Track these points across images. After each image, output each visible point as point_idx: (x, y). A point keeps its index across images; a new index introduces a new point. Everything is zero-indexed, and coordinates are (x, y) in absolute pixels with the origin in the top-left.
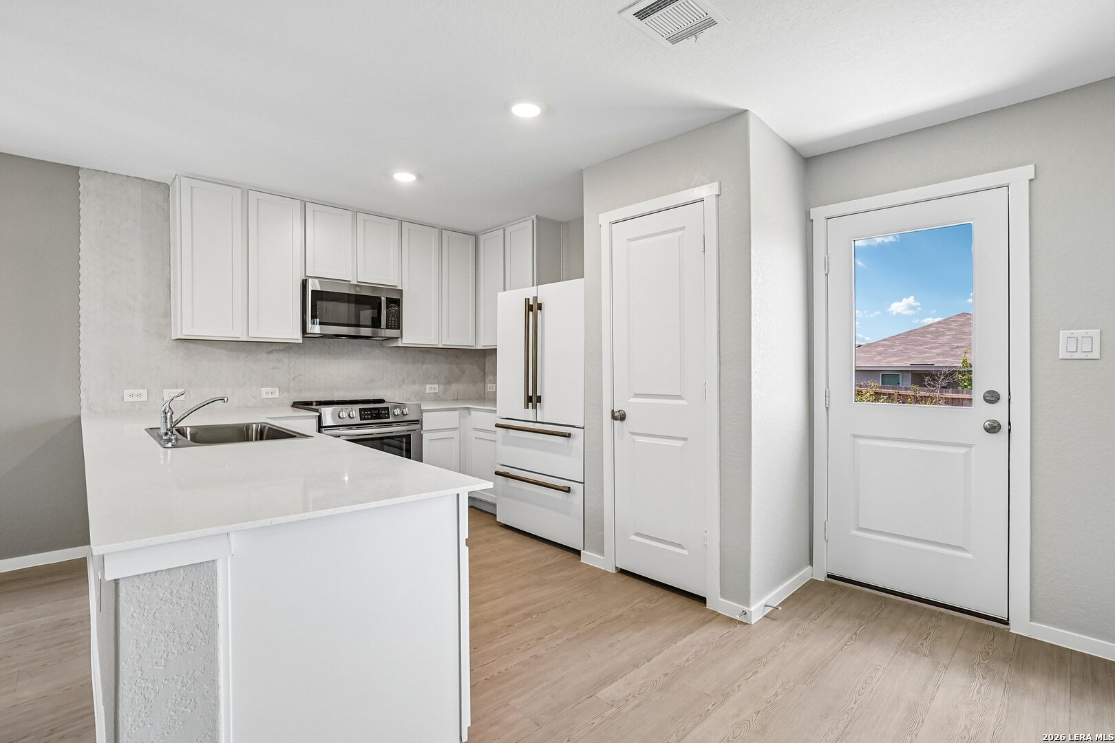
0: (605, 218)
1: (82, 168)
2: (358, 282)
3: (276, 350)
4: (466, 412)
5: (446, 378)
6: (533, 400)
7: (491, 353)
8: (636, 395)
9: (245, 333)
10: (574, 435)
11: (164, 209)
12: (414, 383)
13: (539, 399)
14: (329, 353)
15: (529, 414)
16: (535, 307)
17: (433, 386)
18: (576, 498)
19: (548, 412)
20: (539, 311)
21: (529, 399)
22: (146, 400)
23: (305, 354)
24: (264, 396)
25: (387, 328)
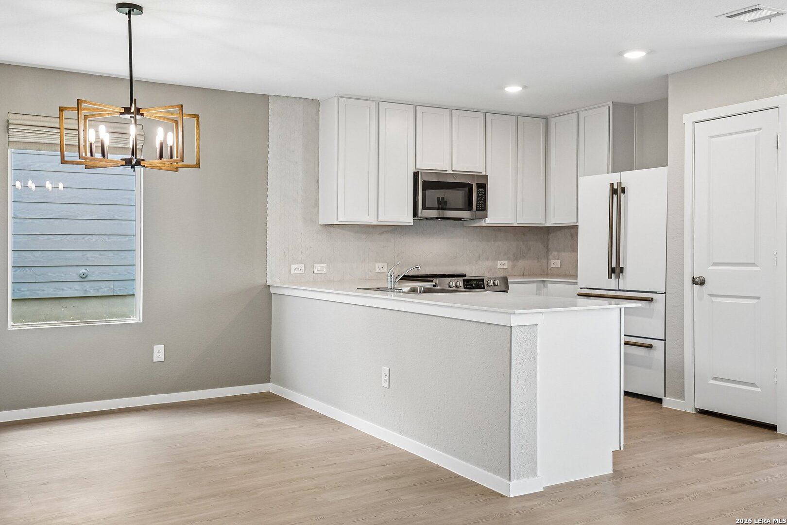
0: (688, 119)
1: (271, 96)
2: (453, 171)
3: (385, 231)
4: (542, 285)
5: (514, 254)
6: (615, 271)
7: (572, 230)
8: (715, 264)
9: (376, 219)
10: (656, 300)
11: (316, 121)
12: (487, 259)
13: (622, 270)
14: (423, 234)
15: (612, 283)
16: (619, 191)
17: (503, 262)
18: (658, 353)
19: (630, 281)
20: (622, 194)
21: (612, 271)
22: (304, 272)
23: (405, 234)
24: (377, 270)
25: (477, 210)
